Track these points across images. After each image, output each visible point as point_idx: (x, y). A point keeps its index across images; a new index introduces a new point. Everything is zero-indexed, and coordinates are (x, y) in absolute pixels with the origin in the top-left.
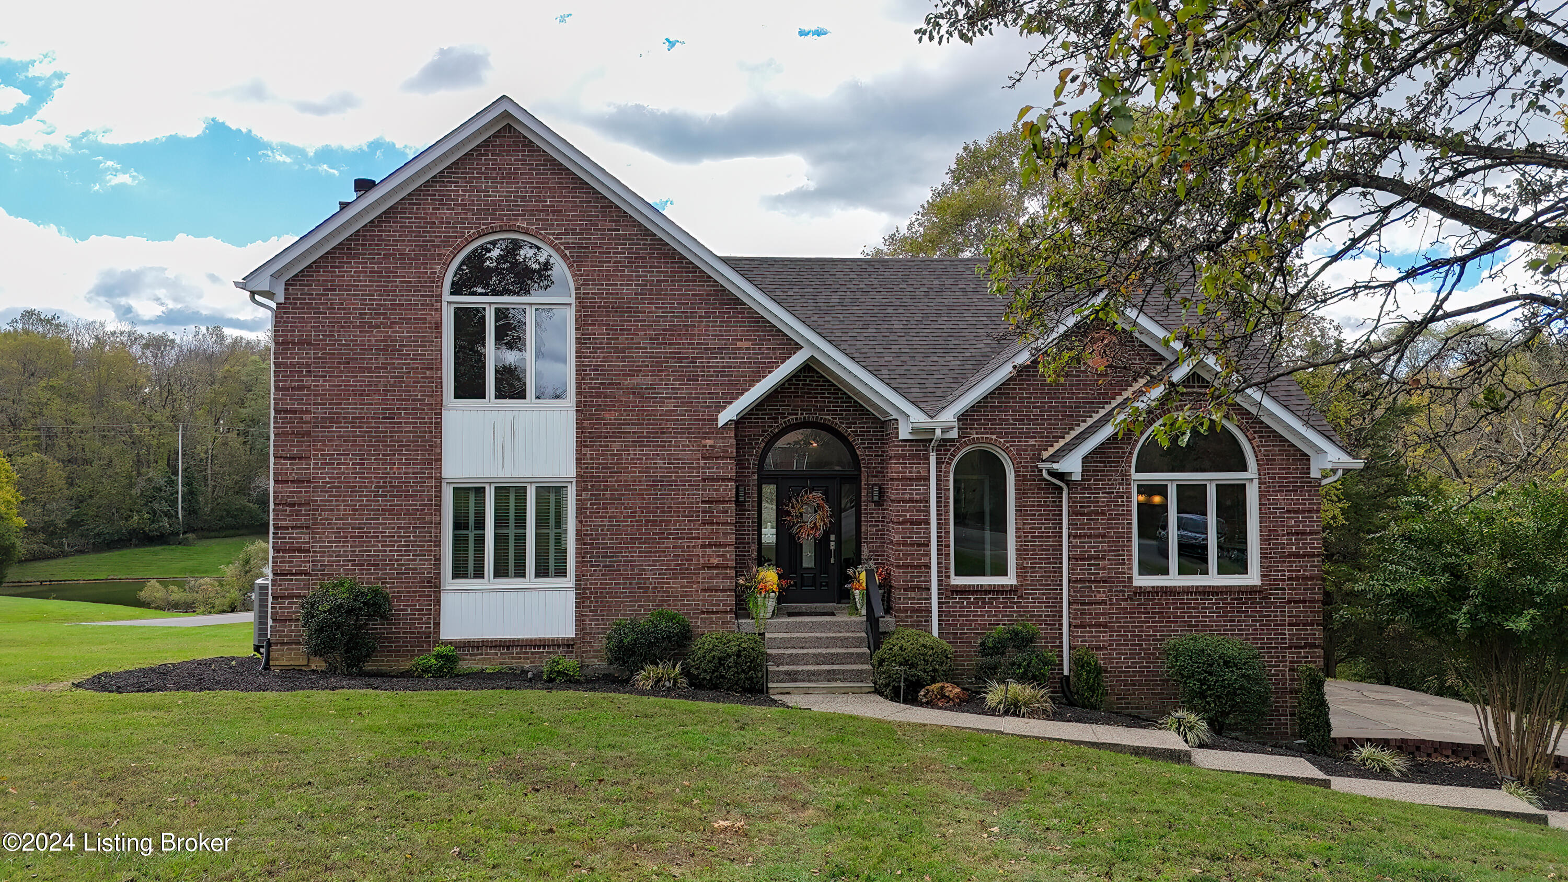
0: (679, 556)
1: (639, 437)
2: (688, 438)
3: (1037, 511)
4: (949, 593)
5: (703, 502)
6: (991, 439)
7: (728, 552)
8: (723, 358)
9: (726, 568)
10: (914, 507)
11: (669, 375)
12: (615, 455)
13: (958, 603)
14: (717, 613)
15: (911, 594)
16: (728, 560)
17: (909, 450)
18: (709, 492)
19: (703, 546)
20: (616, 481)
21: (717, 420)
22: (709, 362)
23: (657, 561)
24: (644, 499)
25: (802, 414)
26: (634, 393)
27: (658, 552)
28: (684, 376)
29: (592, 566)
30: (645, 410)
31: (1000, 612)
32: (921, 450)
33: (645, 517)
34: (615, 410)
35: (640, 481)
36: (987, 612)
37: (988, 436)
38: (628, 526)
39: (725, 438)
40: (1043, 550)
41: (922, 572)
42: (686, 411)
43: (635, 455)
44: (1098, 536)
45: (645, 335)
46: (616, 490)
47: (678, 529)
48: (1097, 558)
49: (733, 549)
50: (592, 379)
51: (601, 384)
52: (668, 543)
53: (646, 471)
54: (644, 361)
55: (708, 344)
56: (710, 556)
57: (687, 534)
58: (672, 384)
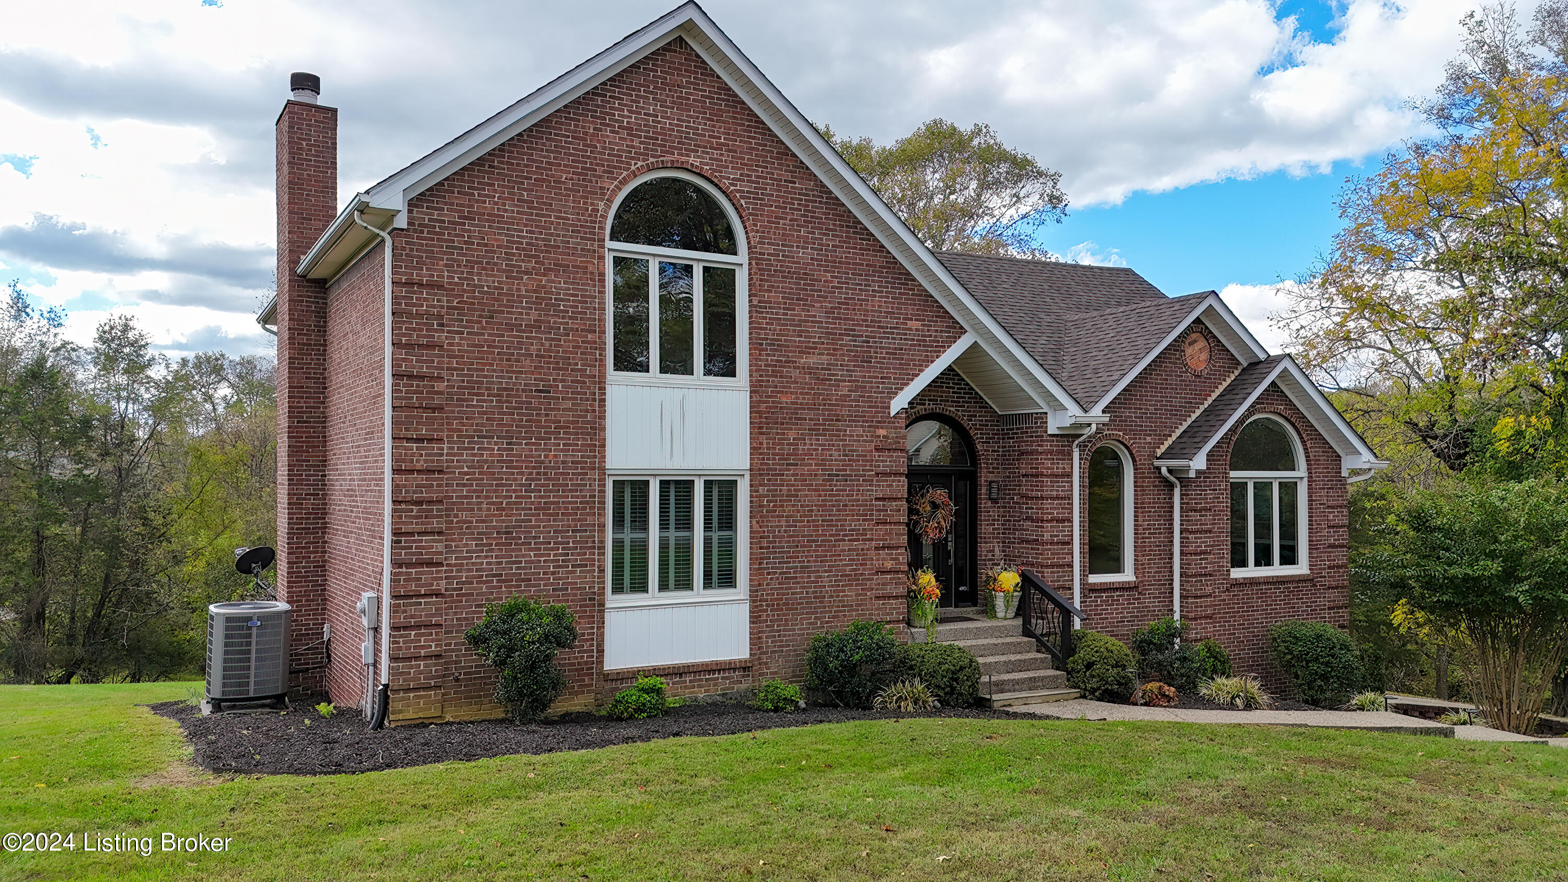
0: (854, 560)
1: (815, 425)
2: (862, 426)
3: (1151, 508)
4: (1088, 592)
5: (877, 499)
6: (1119, 435)
7: (900, 554)
8: (895, 338)
9: (897, 572)
10: (1060, 504)
11: (843, 355)
12: (791, 444)
13: (1093, 601)
16: (900, 564)
17: (1056, 446)
18: (882, 488)
19: (877, 548)
20: (793, 475)
21: (889, 408)
22: (881, 343)
23: (833, 566)
24: (820, 496)
25: (929, 405)
26: (810, 373)
27: (834, 555)
28: (858, 356)
29: (768, 574)
30: (820, 394)
31: (1125, 609)
32: (1065, 446)
33: (821, 515)
34: (791, 393)
35: (816, 475)
36: (1115, 609)
37: (1117, 433)
38: (804, 526)
39: (897, 428)
40: (1157, 546)
41: (1066, 572)
42: (860, 396)
43: (811, 445)
44: (1206, 532)
45: (821, 307)
46: (793, 485)
47: (853, 530)
48: (1205, 553)
49: (905, 551)
50: (768, 355)
51: (777, 361)
52: (844, 545)
53: (822, 463)
54: (819, 338)
55: (880, 322)
56: (883, 559)
57: (862, 535)
58: (847, 365)
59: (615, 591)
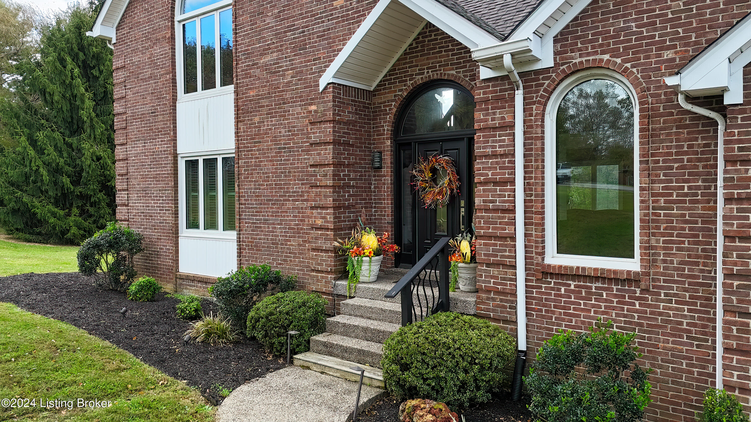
0: (295, 216)
1: (270, 109)
2: (300, 105)
3: (676, 161)
4: (540, 276)
5: (312, 166)
6: (602, 60)
7: (328, 214)
8: (323, 22)
9: (328, 229)
10: (497, 163)
11: (287, 48)
13: (552, 289)
14: (321, 272)
15: (493, 271)
16: (328, 222)
17: (492, 92)
18: (314, 158)
19: (312, 208)
20: (258, 150)
21: (318, 85)
23: (283, 221)
24: (273, 165)
25: (428, 72)
26: (266, 70)
27: (283, 212)
28: (297, 46)
29: (246, 223)
30: (273, 85)
31: (614, 308)
32: (506, 90)
33: (274, 181)
34: (256, 88)
35: (271, 149)
36: (593, 306)
37: (598, 57)
38: (264, 189)
39: (325, 102)
41: (506, 246)
42: (299, 80)
43: (268, 125)
46: (257, 158)
47: (294, 192)
49: (330, 211)
50: (243, 63)
51: (248, 66)
52: (289, 205)
53: (275, 139)
54: (271, 39)
55: (312, 11)
56: (315, 217)
57: (301, 196)
58: (289, 56)
59: (188, 227)
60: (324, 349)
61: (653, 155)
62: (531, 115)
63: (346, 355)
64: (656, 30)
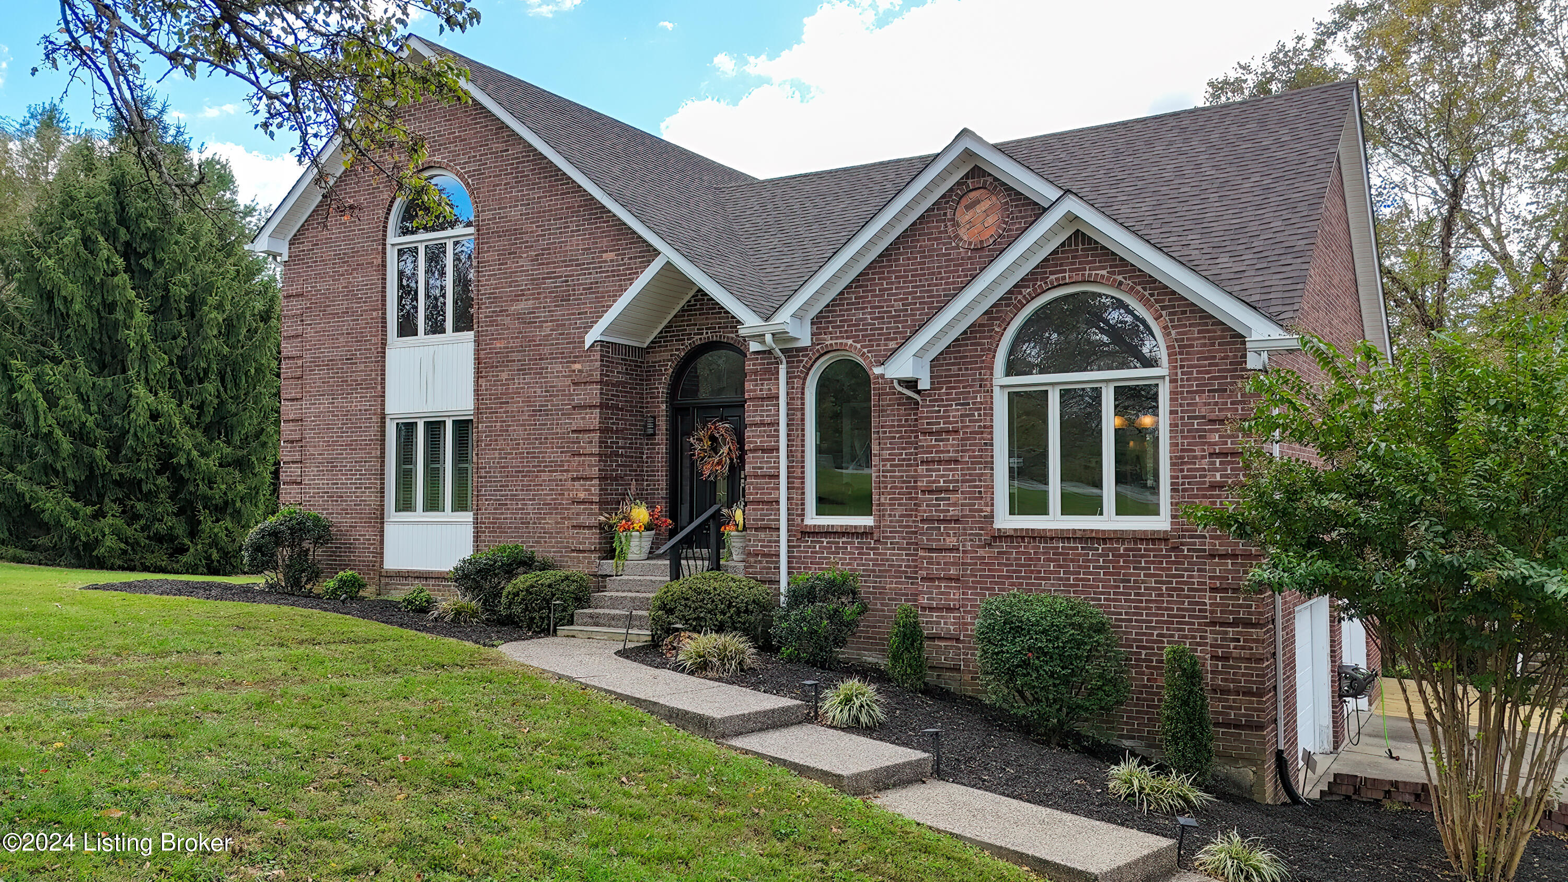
0: (553, 490)
1: (522, 365)
2: (561, 363)
3: (897, 432)
4: (799, 536)
5: (574, 431)
6: (846, 344)
7: (592, 486)
8: (590, 274)
9: (592, 503)
10: (765, 431)
11: (546, 297)
12: (504, 385)
13: (809, 547)
14: (584, 551)
15: (762, 535)
16: (593, 495)
18: (578, 422)
19: (573, 479)
20: (505, 412)
21: (584, 342)
22: (578, 280)
23: (536, 495)
24: (526, 430)
26: (519, 319)
28: (559, 297)
29: (486, 500)
30: (527, 337)
31: (856, 559)
33: (526, 448)
34: (504, 339)
35: (523, 411)
36: (841, 559)
37: (844, 341)
38: (513, 458)
39: (592, 361)
40: (904, 482)
41: (773, 510)
42: (560, 334)
43: (519, 384)
44: (949, 462)
45: (528, 257)
46: (504, 421)
47: (551, 462)
48: (947, 491)
49: (596, 482)
50: (487, 308)
51: (493, 312)
52: (545, 476)
53: (528, 401)
54: (526, 285)
55: (578, 260)
56: (577, 490)
57: (560, 466)
58: (549, 307)
59: (398, 509)
60: (590, 620)
61: (883, 427)
62: (793, 388)
63: (613, 623)
64: (884, 323)
